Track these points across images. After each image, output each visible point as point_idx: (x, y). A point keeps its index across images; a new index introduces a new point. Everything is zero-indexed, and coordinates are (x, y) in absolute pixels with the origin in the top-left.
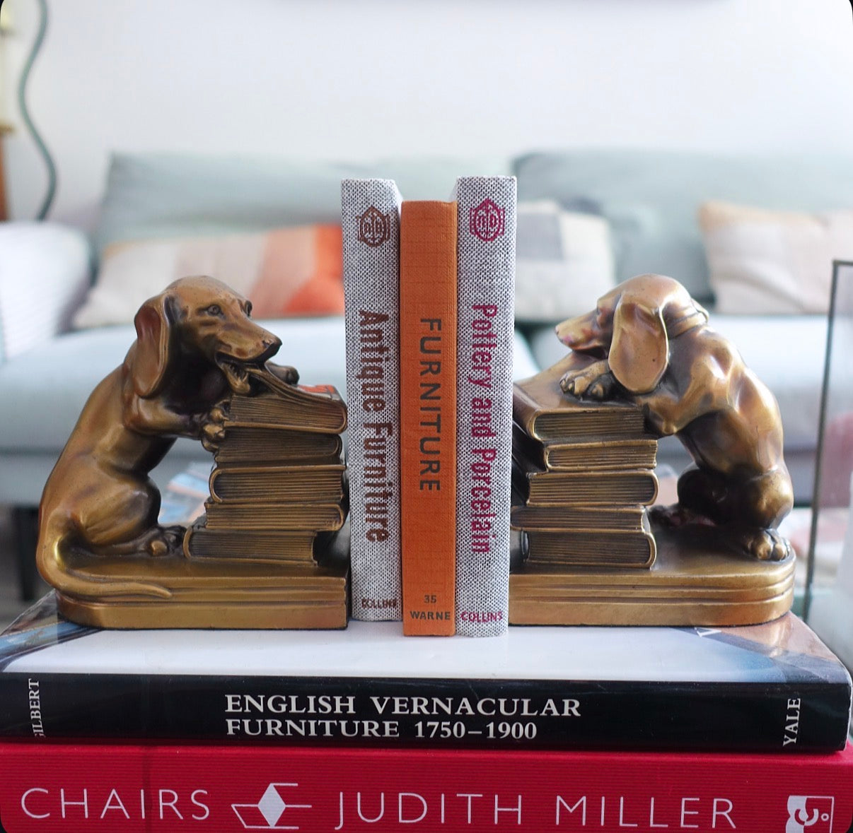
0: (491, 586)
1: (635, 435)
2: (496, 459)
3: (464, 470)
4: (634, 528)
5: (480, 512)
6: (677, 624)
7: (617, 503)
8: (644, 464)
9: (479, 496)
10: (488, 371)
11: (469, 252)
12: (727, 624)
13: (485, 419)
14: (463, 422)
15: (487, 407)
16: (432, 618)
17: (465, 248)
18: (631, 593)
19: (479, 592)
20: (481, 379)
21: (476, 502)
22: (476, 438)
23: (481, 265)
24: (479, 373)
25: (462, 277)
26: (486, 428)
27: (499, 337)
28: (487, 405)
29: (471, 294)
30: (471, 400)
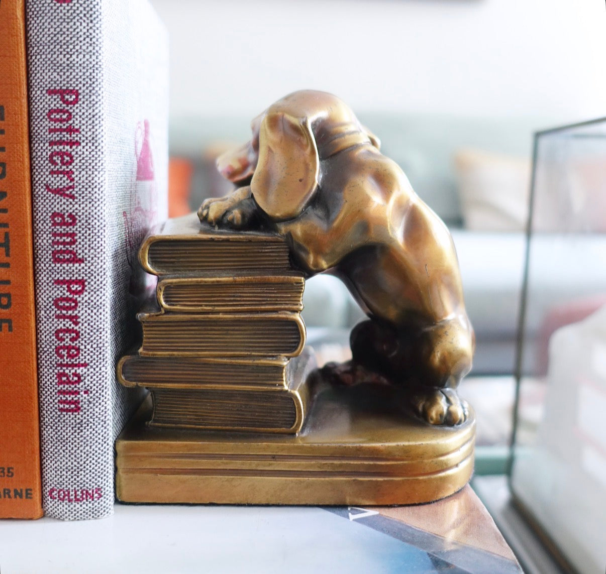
0: (84, 456)
1: (276, 271)
2: (85, 293)
3: (45, 307)
4: (275, 385)
5: (66, 360)
6: (327, 503)
7: (253, 353)
8: (287, 307)
9: (64, 340)
10: (69, 177)
11: (40, 18)
12: (389, 503)
13: (68, 240)
14: (42, 244)
15: (71, 224)
16: (10, 497)
17: (35, 13)
18: (270, 465)
19: (69, 463)
20: (60, 187)
21: (61, 348)
22: (58, 265)
23: (55, 35)
24: (58, 179)
25: (33, 51)
26: (71, 252)
27: (83, 133)
28: (70, 221)
29: (44, 74)
30: (50, 214)
